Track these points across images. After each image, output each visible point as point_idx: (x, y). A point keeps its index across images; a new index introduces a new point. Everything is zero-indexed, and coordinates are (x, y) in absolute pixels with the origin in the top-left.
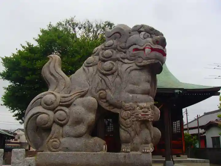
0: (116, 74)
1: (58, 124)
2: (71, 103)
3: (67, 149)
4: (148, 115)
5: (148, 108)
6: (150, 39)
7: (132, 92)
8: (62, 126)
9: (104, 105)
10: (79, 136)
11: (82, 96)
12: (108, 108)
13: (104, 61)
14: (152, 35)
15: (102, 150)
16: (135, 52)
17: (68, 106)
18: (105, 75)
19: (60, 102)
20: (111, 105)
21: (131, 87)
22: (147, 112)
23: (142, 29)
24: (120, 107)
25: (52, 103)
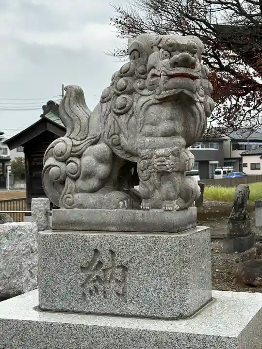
0: (130, 112)
1: (71, 178)
2: (82, 153)
3: (81, 206)
4: (165, 165)
5: (167, 157)
6: (167, 60)
7: (151, 135)
8: (75, 179)
9: (119, 153)
10: (93, 191)
11: (95, 143)
12: (124, 157)
13: (118, 95)
14: (173, 53)
15: (118, 207)
16: (155, 79)
17: (79, 157)
18: (119, 114)
19: (71, 152)
20: (127, 152)
21: (147, 129)
22: (164, 161)
23: (160, 45)
24: (137, 155)
25: (62, 154)
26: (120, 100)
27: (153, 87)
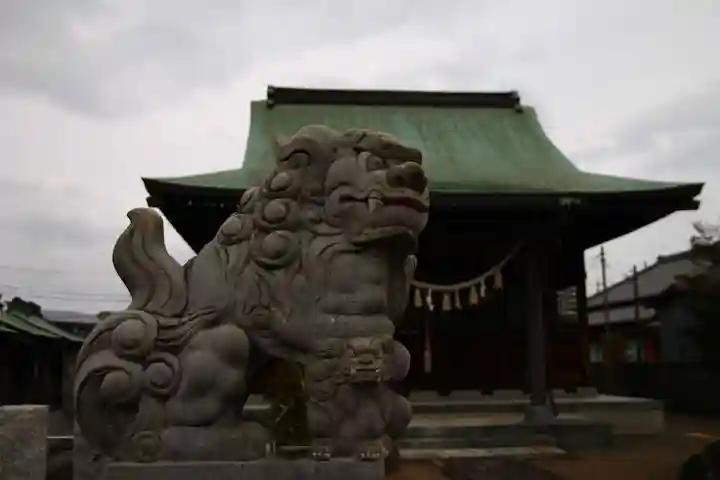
0: (296, 265)
1: (155, 395)
2: (186, 342)
3: (175, 455)
4: (374, 370)
5: (374, 352)
6: (381, 173)
7: (338, 311)
8: (164, 398)
9: (265, 342)
10: (206, 423)
11: (214, 323)
12: (276, 352)
13: (267, 231)
14: (389, 161)
15: (263, 454)
16: (348, 205)
17: (176, 350)
18: (269, 268)
19: (157, 340)
21: (332, 298)
22: (371, 363)
23: (362, 145)
24: (305, 350)
25: (136, 343)
26: (272, 240)
27: (341, 220)
